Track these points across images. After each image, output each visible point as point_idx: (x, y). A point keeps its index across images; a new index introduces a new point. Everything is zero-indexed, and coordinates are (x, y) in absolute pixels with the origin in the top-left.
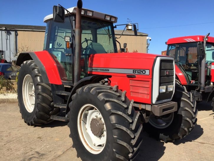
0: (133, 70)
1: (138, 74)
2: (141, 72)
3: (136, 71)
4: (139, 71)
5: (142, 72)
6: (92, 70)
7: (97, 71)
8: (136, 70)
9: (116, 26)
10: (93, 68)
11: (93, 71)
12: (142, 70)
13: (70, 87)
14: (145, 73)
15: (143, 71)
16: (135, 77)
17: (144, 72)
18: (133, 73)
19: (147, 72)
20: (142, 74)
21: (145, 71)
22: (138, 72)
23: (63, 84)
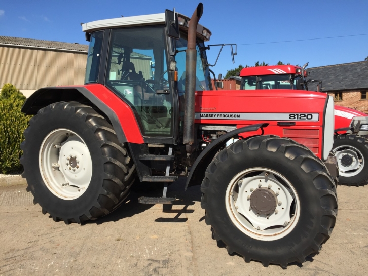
0: (290, 115)
1: (299, 119)
2: (305, 116)
3: (296, 117)
4: (300, 115)
5: (306, 118)
6: (201, 116)
7: (211, 118)
8: (295, 114)
9: (208, 46)
10: (202, 114)
11: (202, 118)
12: (306, 114)
13: (162, 146)
14: (312, 118)
15: (307, 116)
16: (295, 125)
17: (309, 117)
18: (290, 118)
19: (316, 117)
20: (306, 120)
21: (312, 116)
22: (299, 117)
23: (147, 142)
